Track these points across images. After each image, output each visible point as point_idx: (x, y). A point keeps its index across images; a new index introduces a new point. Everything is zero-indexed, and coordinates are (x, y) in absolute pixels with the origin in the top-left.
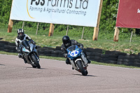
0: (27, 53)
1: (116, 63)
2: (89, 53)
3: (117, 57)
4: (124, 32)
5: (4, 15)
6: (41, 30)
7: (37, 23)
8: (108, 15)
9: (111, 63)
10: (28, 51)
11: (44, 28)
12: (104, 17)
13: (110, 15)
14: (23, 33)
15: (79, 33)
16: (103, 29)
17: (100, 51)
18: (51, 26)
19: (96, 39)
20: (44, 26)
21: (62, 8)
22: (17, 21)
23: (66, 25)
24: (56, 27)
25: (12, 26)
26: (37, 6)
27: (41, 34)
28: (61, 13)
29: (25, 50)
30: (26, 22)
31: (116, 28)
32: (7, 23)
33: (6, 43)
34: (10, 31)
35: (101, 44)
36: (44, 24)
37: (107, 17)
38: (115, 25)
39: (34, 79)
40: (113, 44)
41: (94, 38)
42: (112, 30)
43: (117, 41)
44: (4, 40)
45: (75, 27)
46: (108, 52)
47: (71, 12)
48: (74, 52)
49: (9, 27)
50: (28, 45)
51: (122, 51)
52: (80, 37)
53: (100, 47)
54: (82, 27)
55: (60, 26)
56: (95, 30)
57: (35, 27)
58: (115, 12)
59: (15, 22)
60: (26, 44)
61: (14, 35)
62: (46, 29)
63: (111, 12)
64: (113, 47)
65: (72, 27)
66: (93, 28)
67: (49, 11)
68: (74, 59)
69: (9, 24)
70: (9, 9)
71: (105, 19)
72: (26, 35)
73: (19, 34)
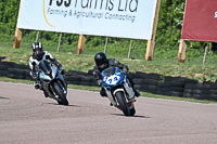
0: (47, 81)
1: (181, 96)
3: (183, 86)
4: (194, 47)
5: (7, 22)
6: (66, 45)
7: (59, 34)
8: (169, 21)
9: (174, 95)
10: (48, 78)
11: (70, 42)
12: (163, 24)
13: (173, 21)
14: (41, 49)
15: (123, 49)
16: (162, 42)
17: (157, 76)
19: (150, 59)
20: (70, 38)
21: (98, 11)
22: (28, 31)
23: (104, 37)
24: (89, 40)
25: (20, 39)
26: (59, 8)
27: (65, 51)
28: (97, 18)
29: (43, 76)
30: (42, 32)
31: (181, 41)
32: (12, 33)
33: (11, 64)
34: (17, 46)
35: (158, 67)
37: (167, 24)
38: (179, 37)
39: (54, 120)
40: (176, 66)
41: (147, 56)
42: (176, 44)
43: (183, 61)
44: (8, 60)
45: (118, 39)
46: (169, 78)
47: (111, 17)
48: (112, 77)
49: (15, 40)
50: (49, 69)
52: (126, 55)
53: (157, 71)
54: (129, 40)
55: (95, 39)
57: (56, 41)
58: (179, 16)
59: (25, 32)
60: (45, 67)
61: (22, 53)
62: (73, 43)
63: (174, 17)
64: (177, 71)
65: (112, 40)
66: (146, 41)
67: (78, 15)
68: (113, 88)
69: (16, 35)
70: (16, 12)
71: (165, 27)
72: (47, 53)
73: (34, 50)
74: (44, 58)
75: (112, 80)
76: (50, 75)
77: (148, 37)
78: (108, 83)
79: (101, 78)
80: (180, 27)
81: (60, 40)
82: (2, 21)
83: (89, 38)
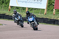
1: (54, 24)
2: (43, 20)
3: (55, 21)
4: (57, 11)
5: (7, 4)
6: (23, 10)
9: (52, 24)
11: (24, 9)
12: (49, 5)
13: (52, 4)
14: (16, 12)
16: (49, 10)
18: (27, 8)
19: (45, 14)
21: (31, 1)
23: (33, 8)
25: (10, 9)
27: (22, 12)
28: (31, 3)
30: (16, 7)
31: (54, 9)
32: (8, 7)
33: (8, 16)
34: (10, 11)
36: (24, 7)
37: (50, 5)
38: (54, 8)
43: (55, 15)
45: (37, 9)
47: (35, 3)
49: (9, 9)
51: (57, 19)
52: (39, 13)
53: (48, 17)
54: (40, 9)
55: (31, 9)
57: (20, 9)
59: (12, 7)
61: (11, 13)
62: (25, 10)
64: (53, 17)
65: (35, 9)
67: (26, 2)
68: (31, 22)
69: (9, 8)
70: (9, 2)
71: (50, 6)
72: (18, 13)
73: (14, 12)
74: (17, 14)
77: (45, 8)
79: (28, 19)
80: (54, 5)
81: (21, 9)
82: (5, 4)
83: (29, 8)
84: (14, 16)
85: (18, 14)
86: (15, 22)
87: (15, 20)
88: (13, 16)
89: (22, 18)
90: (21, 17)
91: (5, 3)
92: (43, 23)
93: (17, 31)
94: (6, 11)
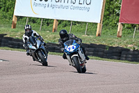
0: (33, 50)
2: (93, 49)
3: (121, 53)
4: (127, 28)
5: (8, 11)
6: (45, 26)
7: (41, 19)
8: (111, 11)
9: (115, 59)
10: (34, 48)
11: (48, 24)
12: (108, 12)
13: (114, 11)
15: (82, 29)
16: (107, 25)
17: (104, 46)
18: (55, 22)
19: (99, 35)
20: (48, 22)
21: (66, 4)
22: (21, 17)
23: (69, 21)
24: (60, 23)
25: (16, 22)
26: (41, 2)
27: (45, 30)
28: (65, 9)
29: (31, 47)
30: (30, 18)
31: (119, 24)
32: (11, 18)
33: (11, 39)
34: (14, 27)
35: (104, 40)
37: (110, 13)
38: (118, 21)
39: (38, 75)
40: (116, 40)
41: (97, 34)
42: (115, 26)
43: (121, 37)
44: (8, 36)
45: (78, 23)
46: (111, 48)
47: (74, 8)
49: (13, 23)
50: (35, 42)
51: (125, 47)
52: (83, 33)
53: (104, 43)
54: (86, 23)
55: (64, 22)
56: (98, 26)
57: (39, 23)
58: (118, 7)
59: (19, 18)
60: (33, 41)
62: (50, 25)
63: (115, 8)
64: (116, 43)
65: (75, 23)
66: (97, 24)
67: (53, 7)
68: (71, 54)
69: (13, 20)
70: (13, 5)
71: (109, 15)
72: (34, 32)
73: (26, 30)
74: (33, 35)
75: (70, 48)
76: (36, 46)
77: (98, 21)
78: (68, 50)
79: (64, 47)
80: (118, 15)
81: (41, 23)
82: (4, 11)
83: (60, 22)
84: (26, 39)
85: (35, 34)
86: (28, 54)
87: (28, 49)
88: (24, 40)
89: (45, 44)
90: (42, 41)
91: (2, 9)
92: (94, 57)
93: (33, 75)
94: (6, 29)
